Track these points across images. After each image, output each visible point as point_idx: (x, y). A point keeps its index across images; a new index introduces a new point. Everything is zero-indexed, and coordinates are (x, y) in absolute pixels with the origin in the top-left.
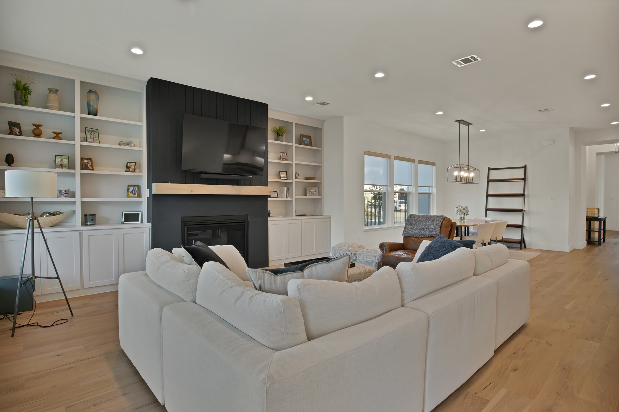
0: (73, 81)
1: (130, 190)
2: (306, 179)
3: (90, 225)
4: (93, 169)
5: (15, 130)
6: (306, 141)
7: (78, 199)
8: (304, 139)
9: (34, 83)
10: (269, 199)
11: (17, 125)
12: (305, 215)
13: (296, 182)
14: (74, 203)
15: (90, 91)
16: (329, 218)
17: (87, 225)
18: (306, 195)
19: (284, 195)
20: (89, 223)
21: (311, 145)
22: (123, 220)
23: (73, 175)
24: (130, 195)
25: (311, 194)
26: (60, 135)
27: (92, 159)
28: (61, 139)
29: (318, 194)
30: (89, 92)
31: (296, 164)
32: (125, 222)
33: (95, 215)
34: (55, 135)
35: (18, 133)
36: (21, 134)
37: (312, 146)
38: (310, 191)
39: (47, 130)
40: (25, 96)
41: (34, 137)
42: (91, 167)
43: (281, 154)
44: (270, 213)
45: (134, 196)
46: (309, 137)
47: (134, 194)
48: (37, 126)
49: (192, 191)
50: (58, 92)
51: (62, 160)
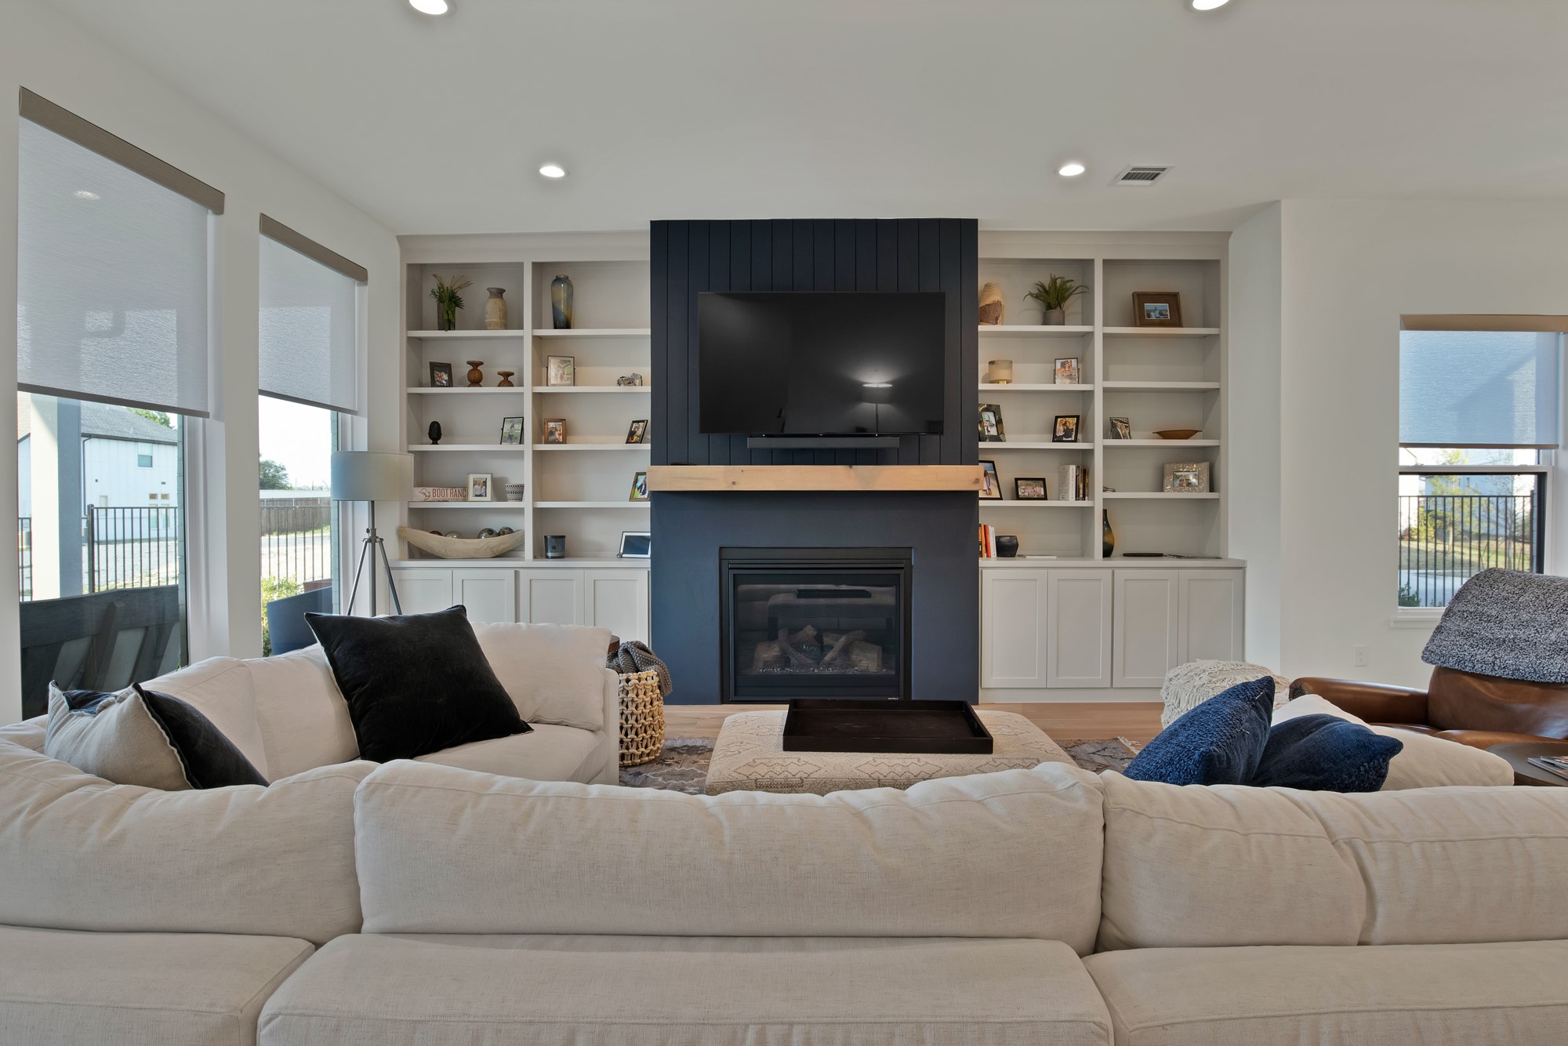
0: (521, 265)
1: (639, 484)
2: (1164, 435)
3: (552, 558)
4: (564, 442)
5: (440, 377)
6: (1154, 311)
7: (527, 503)
8: (1148, 306)
9: (468, 284)
10: (981, 503)
11: (447, 368)
12: (1160, 555)
13: (1105, 448)
14: (521, 511)
15: (558, 280)
16: (1241, 568)
17: (547, 557)
18: (1161, 489)
19: (1068, 490)
20: (550, 554)
21: (1176, 320)
22: (622, 551)
23: (520, 454)
24: (638, 495)
25: (1180, 485)
26: (510, 378)
27: (565, 420)
28: (512, 386)
29: (1205, 484)
30: (555, 280)
31: (1106, 391)
32: (624, 555)
33: (564, 537)
34: (502, 378)
35: (445, 382)
36: (450, 384)
37: (1180, 325)
38: (1177, 477)
39: (490, 371)
40: (449, 312)
41: (469, 386)
42: (561, 437)
43: (1058, 364)
44: (1018, 545)
45: (642, 497)
46: (1172, 299)
47: (644, 493)
48: (475, 365)
49: (734, 483)
50: (504, 294)
51: (512, 426)
